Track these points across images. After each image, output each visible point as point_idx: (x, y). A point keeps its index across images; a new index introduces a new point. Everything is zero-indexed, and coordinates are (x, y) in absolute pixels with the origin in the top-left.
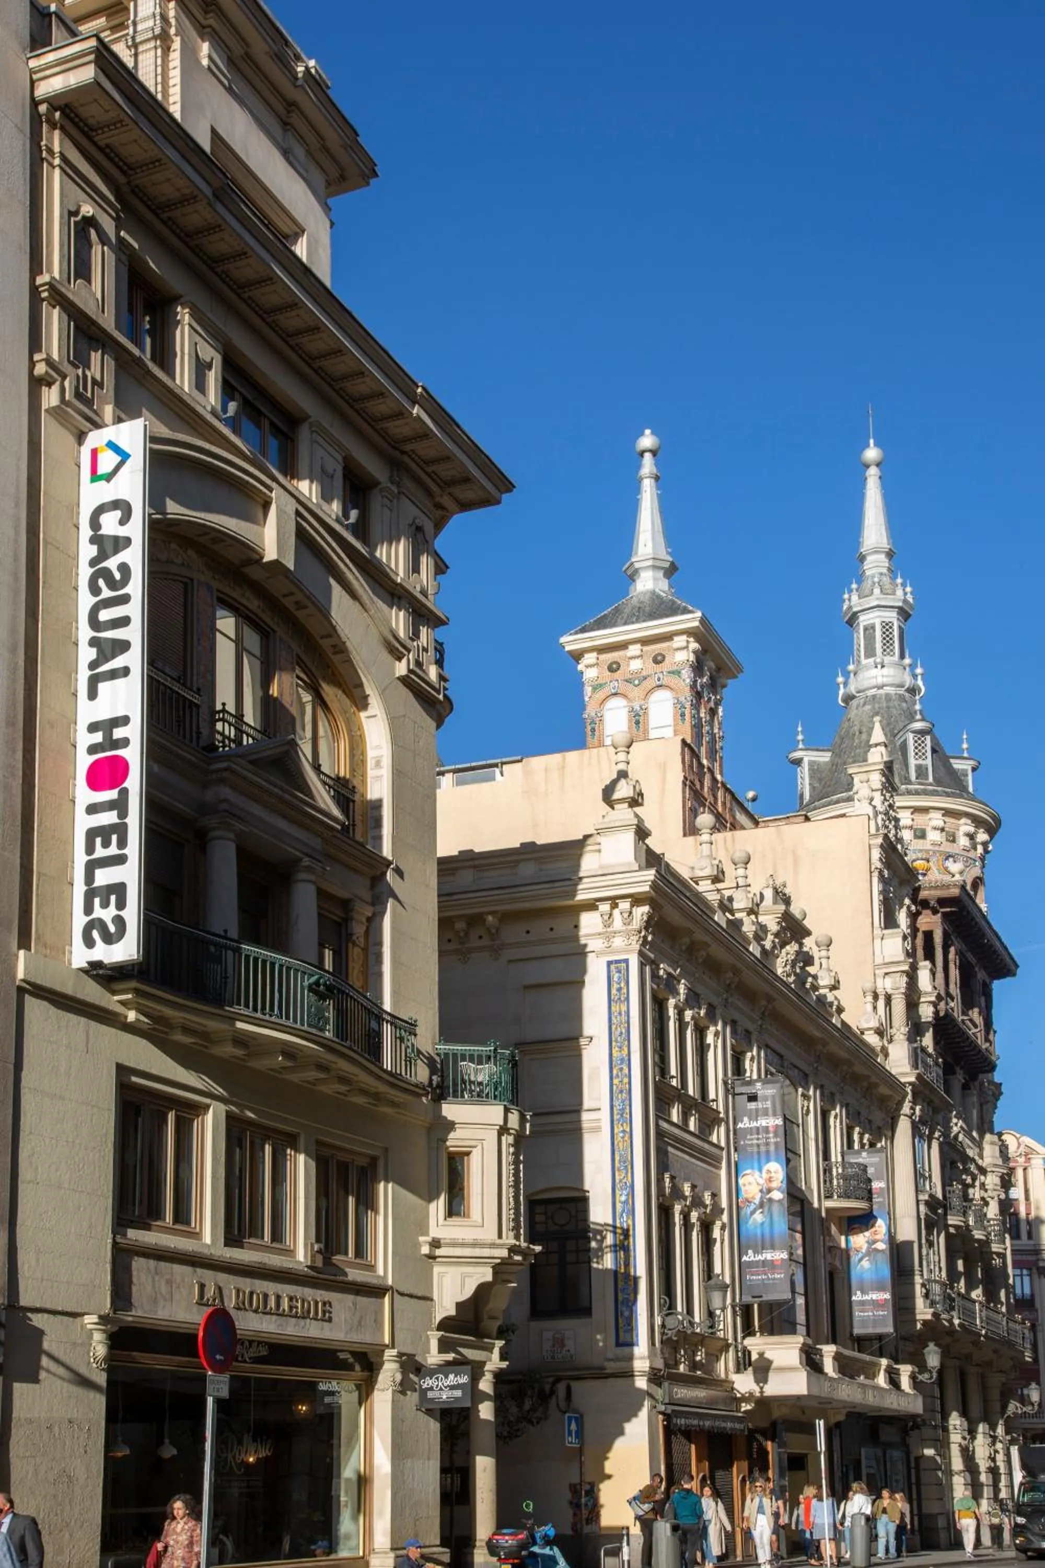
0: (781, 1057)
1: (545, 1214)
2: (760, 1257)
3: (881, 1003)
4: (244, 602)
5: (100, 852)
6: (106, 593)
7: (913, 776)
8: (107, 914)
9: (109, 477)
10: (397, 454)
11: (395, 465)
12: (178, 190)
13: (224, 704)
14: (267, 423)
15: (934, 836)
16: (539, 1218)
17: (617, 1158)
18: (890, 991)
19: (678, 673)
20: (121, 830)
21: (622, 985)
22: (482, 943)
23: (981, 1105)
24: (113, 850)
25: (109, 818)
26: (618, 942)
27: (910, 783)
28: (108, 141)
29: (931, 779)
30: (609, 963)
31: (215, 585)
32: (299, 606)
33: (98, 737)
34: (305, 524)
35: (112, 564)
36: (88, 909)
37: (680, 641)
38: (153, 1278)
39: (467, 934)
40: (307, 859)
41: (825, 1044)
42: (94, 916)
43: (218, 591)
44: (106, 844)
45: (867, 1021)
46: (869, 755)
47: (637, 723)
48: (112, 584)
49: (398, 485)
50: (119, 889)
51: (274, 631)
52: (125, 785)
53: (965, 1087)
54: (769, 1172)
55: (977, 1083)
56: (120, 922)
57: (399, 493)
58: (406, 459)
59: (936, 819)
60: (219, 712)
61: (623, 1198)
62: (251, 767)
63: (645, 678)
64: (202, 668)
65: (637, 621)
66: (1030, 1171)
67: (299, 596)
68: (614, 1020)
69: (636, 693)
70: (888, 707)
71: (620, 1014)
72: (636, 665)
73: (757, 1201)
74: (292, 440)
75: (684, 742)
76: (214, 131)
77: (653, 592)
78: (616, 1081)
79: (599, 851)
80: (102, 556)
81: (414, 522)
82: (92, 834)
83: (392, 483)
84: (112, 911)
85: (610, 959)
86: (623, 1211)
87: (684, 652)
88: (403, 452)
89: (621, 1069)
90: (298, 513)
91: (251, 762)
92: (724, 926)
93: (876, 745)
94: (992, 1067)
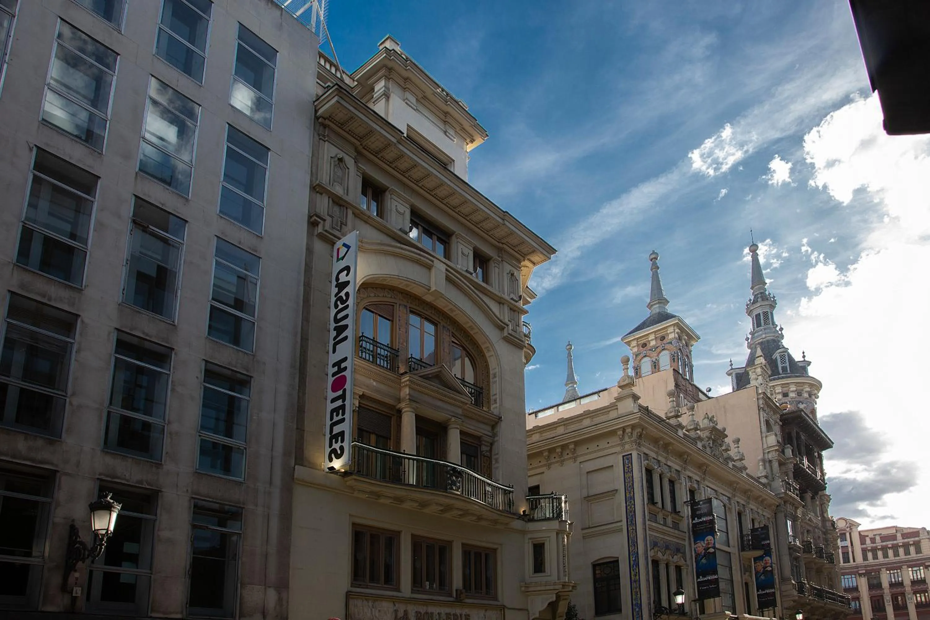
0: (716, 491)
1: (600, 570)
2: (705, 579)
3: (767, 465)
4: (425, 312)
5: (336, 419)
6: (341, 306)
7: (781, 371)
8: (337, 446)
9: (343, 258)
10: (501, 245)
11: (500, 250)
12: (383, 143)
13: (412, 355)
14: (435, 237)
15: (792, 395)
16: (597, 572)
17: (630, 542)
18: (770, 459)
19: (671, 343)
20: (343, 407)
21: (630, 465)
22: (569, 456)
23: (821, 505)
24: (340, 417)
25: (339, 403)
26: (627, 447)
27: (780, 374)
28: (349, 128)
29: (789, 371)
30: (623, 456)
31: (409, 305)
32: (452, 310)
33: (336, 369)
34: (450, 275)
35: (343, 294)
36: (331, 446)
37: (671, 330)
38: (371, 610)
39: (562, 453)
40: (453, 418)
41: (738, 483)
42: (333, 447)
43: (410, 307)
44: (337, 415)
45: (761, 473)
46: (755, 361)
47: (655, 366)
48: (343, 302)
49: (502, 258)
50: (342, 434)
51: (440, 323)
52: (345, 387)
53: (813, 498)
54: (707, 540)
55: (818, 496)
56: (342, 448)
57: (502, 261)
58: (505, 246)
59: (793, 388)
60: (409, 358)
61: (634, 559)
62: (420, 379)
63: (657, 347)
64: (401, 340)
65: (653, 325)
66: (852, 534)
67: (451, 306)
68: (626, 481)
69: (654, 354)
70: (768, 346)
71: (629, 478)
72: (653, 343)
73: (703, 554)
74: (448, 243)
75: (674, 369)
76: (408, 125)
77: (659, 313)
78: (628, 507)
79: (617, 409)
80: (339, 292)
81: (510, 272)
82: (332, 411)
83: (499, 257)
84: (339, 444)
85: (624, 454)
86: (634, 564)
87: (673, 334)
88: (503, 243)
89: (631, 502)
90: (447, 270)
91: (420, 377)
92: (682, 436)
93: (758, 357)
94: (825, 489)
